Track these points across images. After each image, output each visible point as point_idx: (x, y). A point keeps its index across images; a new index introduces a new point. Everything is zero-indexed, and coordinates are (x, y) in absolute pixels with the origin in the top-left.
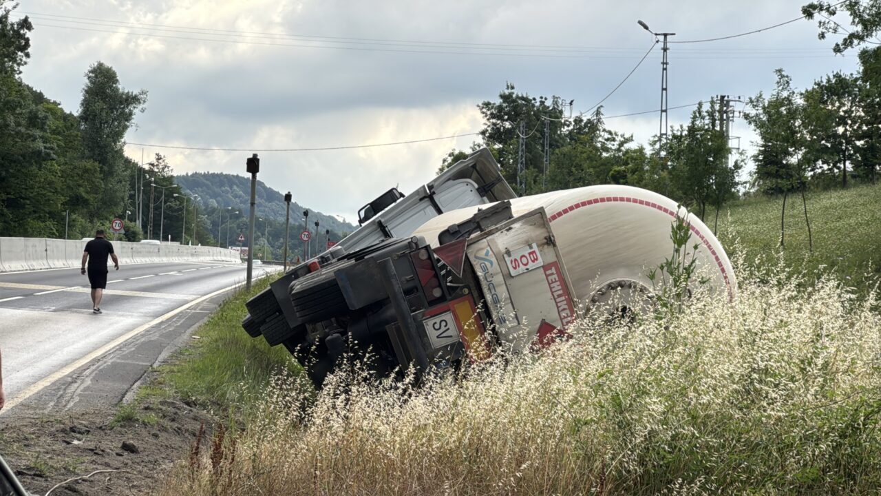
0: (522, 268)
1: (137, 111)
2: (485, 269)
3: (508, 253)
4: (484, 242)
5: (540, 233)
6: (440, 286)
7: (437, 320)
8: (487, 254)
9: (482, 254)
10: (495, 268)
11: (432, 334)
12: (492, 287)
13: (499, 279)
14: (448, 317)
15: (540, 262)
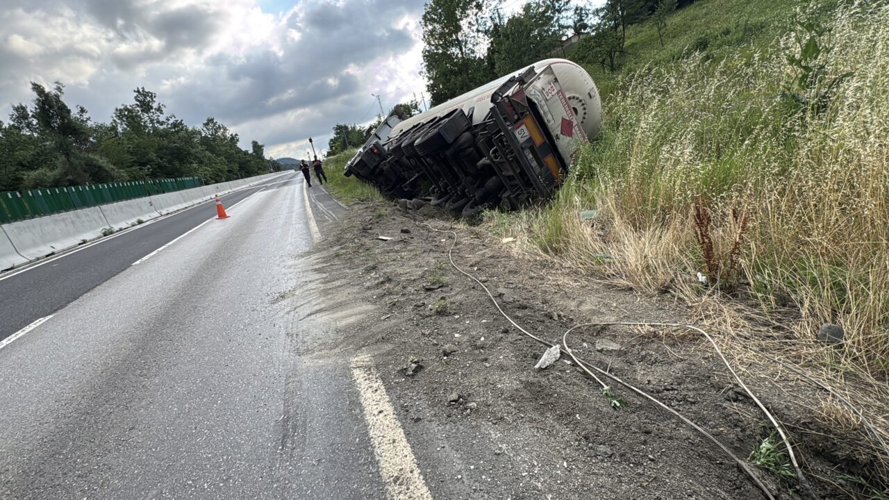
0: (550, 95)
1: (264, 148)
2: (537, 99)
3: (543, 89)
4: (530, 88)
5: (551, 77)
6: (516, 113)
7: (519, 130)
8: (535, 92)
9: (533, 92)
10: (541, 98)
11: (519, 137)
12: (542, 107)
13: (543, 103)
14: (523, 127)
15: (556, 91)
